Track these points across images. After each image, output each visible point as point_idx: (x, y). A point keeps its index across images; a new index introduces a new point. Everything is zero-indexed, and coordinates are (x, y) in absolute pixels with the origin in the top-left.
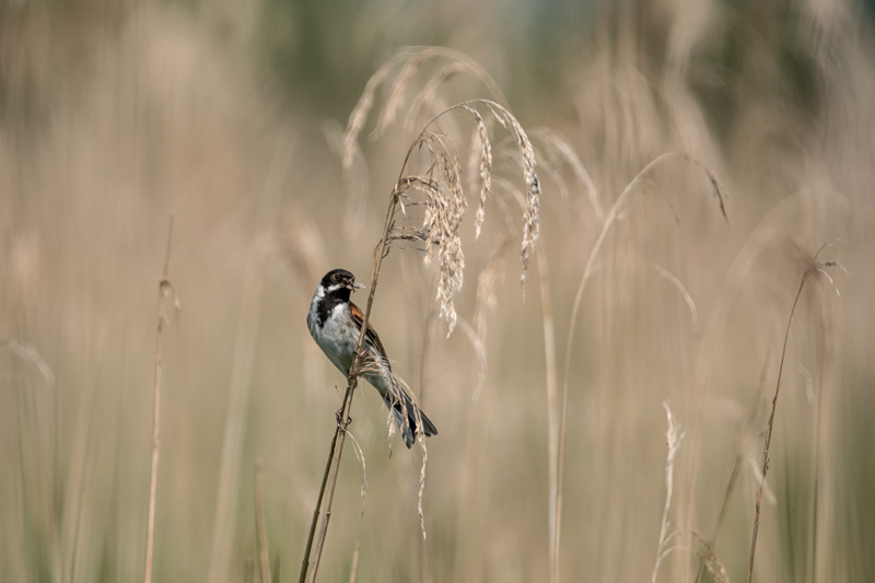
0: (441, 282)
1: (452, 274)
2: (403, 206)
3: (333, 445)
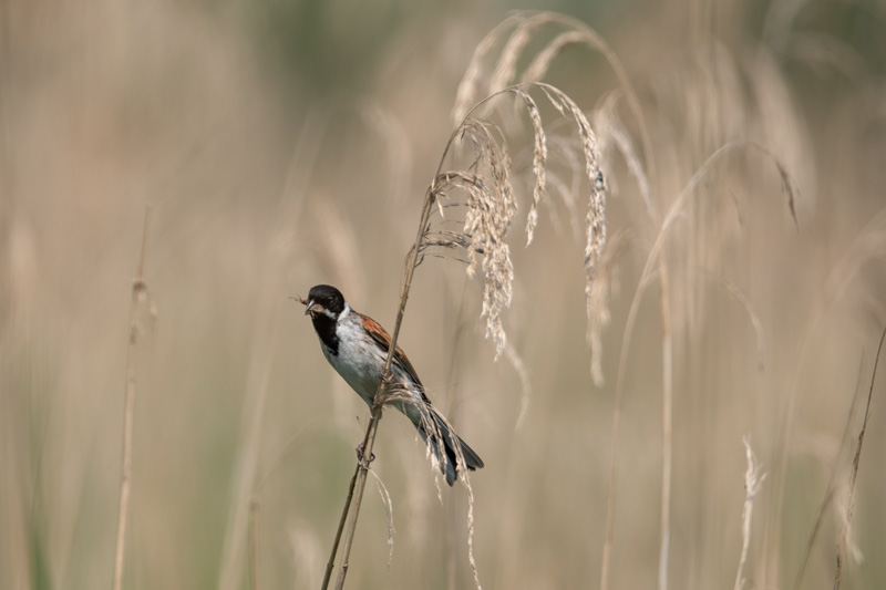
0: (487, 296)
1: (499, 287)
2: (440, 206)
3: (353, 486)
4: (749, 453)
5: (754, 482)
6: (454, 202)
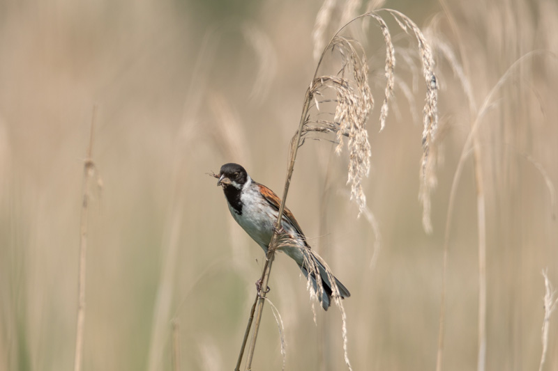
0: (351, 169)
1: (360, 162)
2: (317, 102)
3: (253, 311)
4: (547, 282)
5: (550, 304)
6: (328, 99)
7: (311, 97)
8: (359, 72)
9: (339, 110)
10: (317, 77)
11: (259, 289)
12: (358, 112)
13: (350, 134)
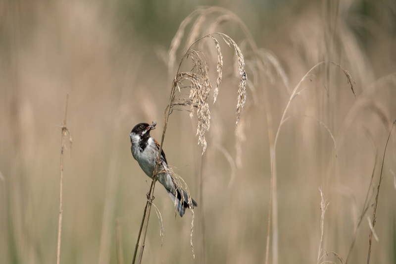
0: (199, 126)
1: (204, 122)
2: (179, 88)
3: (145, 211)
6: (185, 86)
7: (175, 85)
8: (203, 70)
9: (192, 92)
10: (179, 73)
11: (148, 198)
12: (203, 93)
13: (198, 106)
